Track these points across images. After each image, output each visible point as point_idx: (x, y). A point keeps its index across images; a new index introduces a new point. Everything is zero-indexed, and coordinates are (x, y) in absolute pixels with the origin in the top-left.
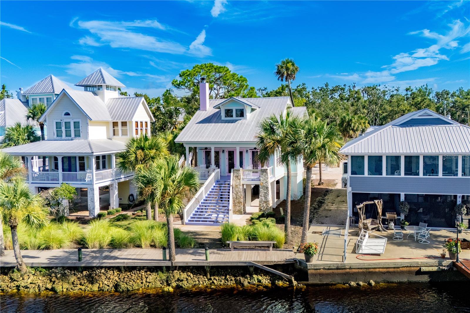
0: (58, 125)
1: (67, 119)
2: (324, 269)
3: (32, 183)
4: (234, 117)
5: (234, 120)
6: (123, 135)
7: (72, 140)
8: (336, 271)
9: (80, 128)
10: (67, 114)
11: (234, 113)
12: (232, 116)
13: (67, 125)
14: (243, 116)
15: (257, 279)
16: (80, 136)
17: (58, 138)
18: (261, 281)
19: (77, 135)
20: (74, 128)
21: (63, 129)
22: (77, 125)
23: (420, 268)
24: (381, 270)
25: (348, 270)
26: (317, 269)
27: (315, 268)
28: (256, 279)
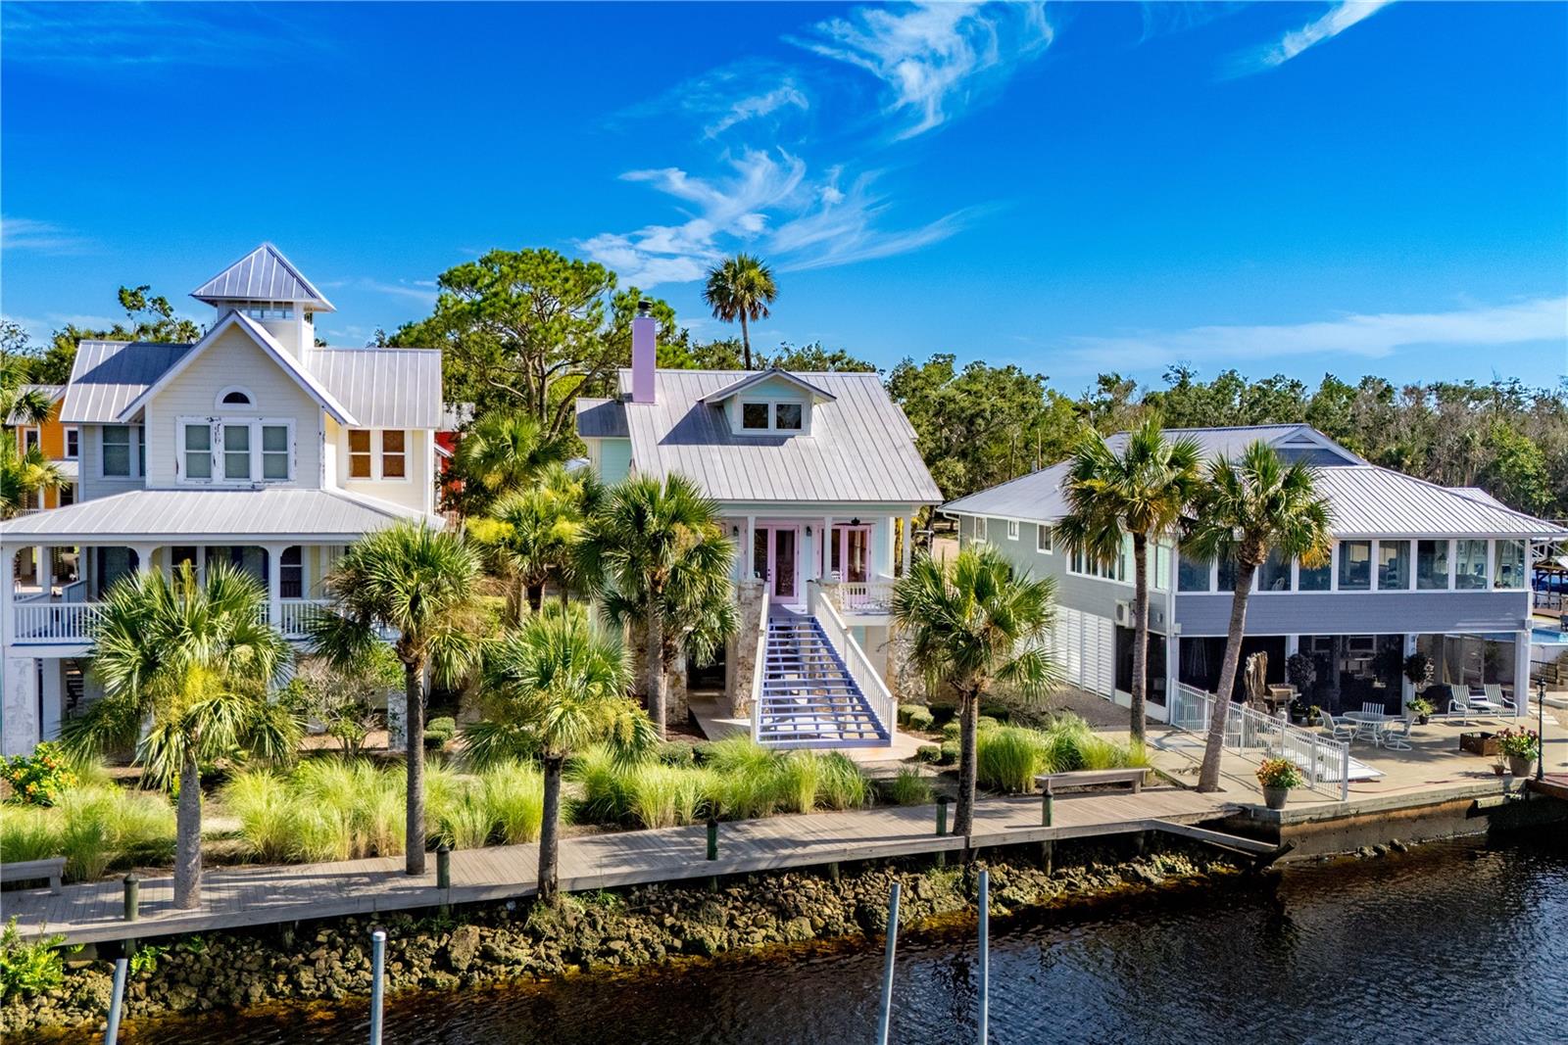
0: (198, 437)
1: (236, 415)
2: (1311, 820)
3: (15, 645)
4: (772, 429)
5: (774, 437)
6: (387, 474)
7: (253, 489)
8: (1330, 824)
9: (291, 449)
10: (235, 398)
11: (772, 416)
12: (765, 425)
13: (238, 438)
14: (798, 426)
15: (1163, 865)
16: (285, 477)
17: (192, 482)
18: (1174, 868)
19: (278, 471)
20: (265, 449)
21: (218, 450)
22: (276, 438)
23: (1476, 803)
24: (1410, 812)
25: (1352, 819)
26: (1297, 823)
27: (1295, 819)
28: (1160, 865)
